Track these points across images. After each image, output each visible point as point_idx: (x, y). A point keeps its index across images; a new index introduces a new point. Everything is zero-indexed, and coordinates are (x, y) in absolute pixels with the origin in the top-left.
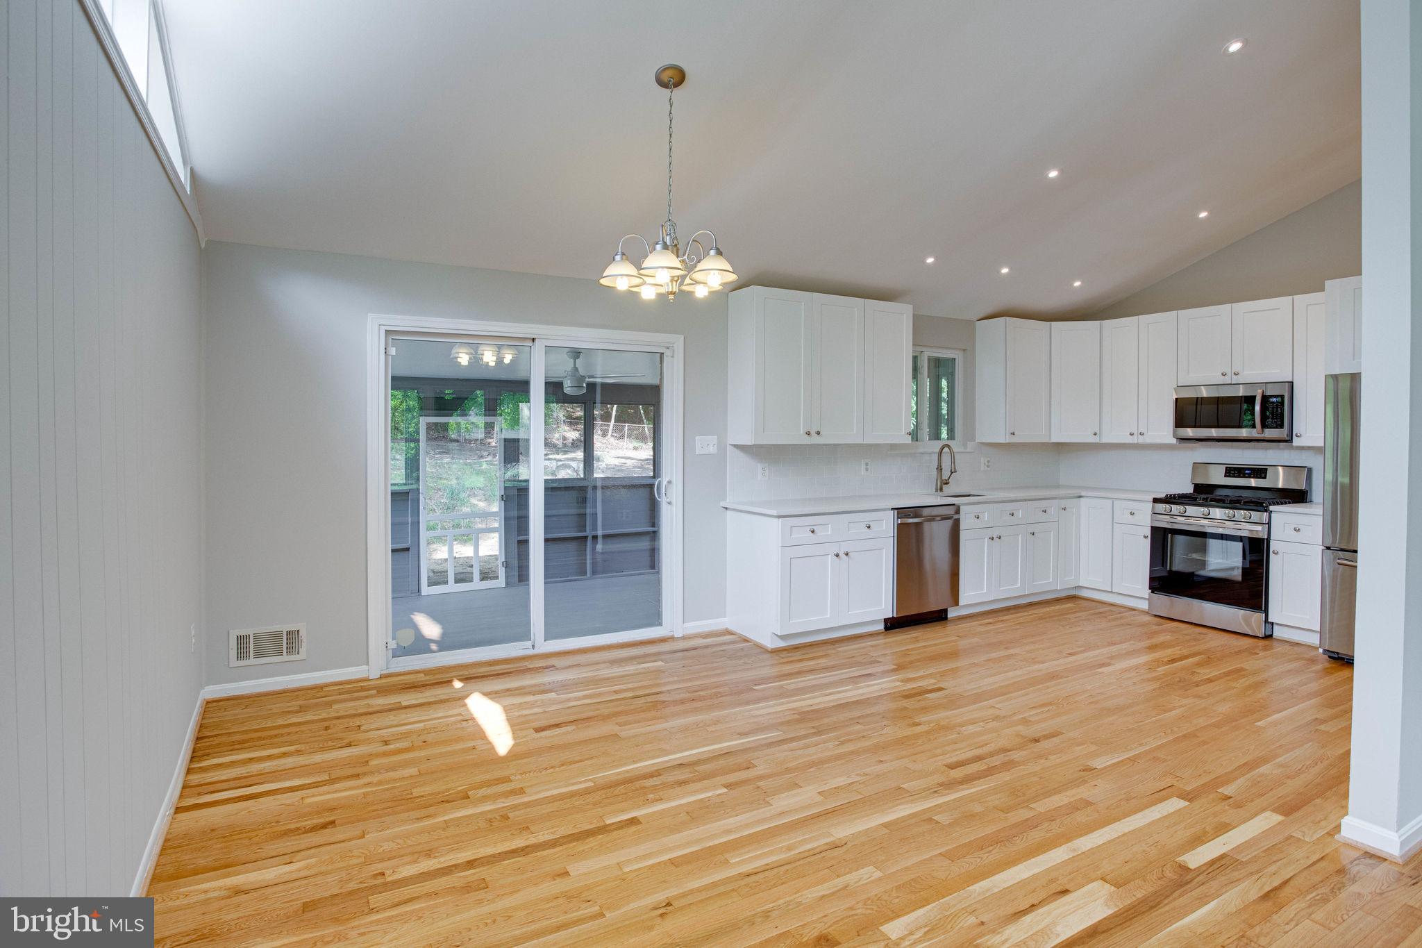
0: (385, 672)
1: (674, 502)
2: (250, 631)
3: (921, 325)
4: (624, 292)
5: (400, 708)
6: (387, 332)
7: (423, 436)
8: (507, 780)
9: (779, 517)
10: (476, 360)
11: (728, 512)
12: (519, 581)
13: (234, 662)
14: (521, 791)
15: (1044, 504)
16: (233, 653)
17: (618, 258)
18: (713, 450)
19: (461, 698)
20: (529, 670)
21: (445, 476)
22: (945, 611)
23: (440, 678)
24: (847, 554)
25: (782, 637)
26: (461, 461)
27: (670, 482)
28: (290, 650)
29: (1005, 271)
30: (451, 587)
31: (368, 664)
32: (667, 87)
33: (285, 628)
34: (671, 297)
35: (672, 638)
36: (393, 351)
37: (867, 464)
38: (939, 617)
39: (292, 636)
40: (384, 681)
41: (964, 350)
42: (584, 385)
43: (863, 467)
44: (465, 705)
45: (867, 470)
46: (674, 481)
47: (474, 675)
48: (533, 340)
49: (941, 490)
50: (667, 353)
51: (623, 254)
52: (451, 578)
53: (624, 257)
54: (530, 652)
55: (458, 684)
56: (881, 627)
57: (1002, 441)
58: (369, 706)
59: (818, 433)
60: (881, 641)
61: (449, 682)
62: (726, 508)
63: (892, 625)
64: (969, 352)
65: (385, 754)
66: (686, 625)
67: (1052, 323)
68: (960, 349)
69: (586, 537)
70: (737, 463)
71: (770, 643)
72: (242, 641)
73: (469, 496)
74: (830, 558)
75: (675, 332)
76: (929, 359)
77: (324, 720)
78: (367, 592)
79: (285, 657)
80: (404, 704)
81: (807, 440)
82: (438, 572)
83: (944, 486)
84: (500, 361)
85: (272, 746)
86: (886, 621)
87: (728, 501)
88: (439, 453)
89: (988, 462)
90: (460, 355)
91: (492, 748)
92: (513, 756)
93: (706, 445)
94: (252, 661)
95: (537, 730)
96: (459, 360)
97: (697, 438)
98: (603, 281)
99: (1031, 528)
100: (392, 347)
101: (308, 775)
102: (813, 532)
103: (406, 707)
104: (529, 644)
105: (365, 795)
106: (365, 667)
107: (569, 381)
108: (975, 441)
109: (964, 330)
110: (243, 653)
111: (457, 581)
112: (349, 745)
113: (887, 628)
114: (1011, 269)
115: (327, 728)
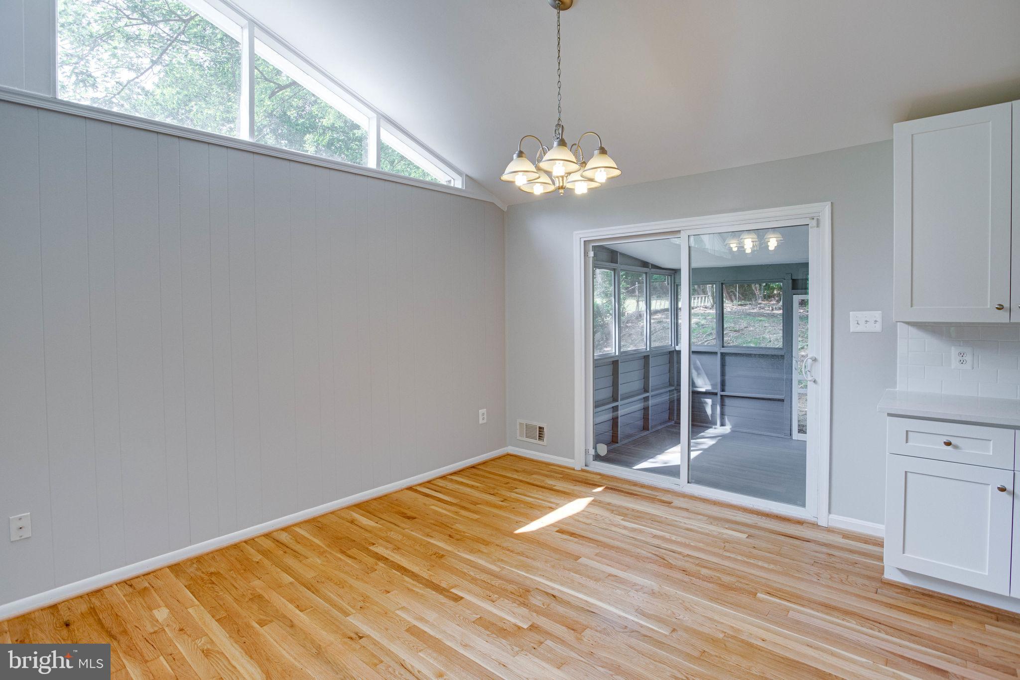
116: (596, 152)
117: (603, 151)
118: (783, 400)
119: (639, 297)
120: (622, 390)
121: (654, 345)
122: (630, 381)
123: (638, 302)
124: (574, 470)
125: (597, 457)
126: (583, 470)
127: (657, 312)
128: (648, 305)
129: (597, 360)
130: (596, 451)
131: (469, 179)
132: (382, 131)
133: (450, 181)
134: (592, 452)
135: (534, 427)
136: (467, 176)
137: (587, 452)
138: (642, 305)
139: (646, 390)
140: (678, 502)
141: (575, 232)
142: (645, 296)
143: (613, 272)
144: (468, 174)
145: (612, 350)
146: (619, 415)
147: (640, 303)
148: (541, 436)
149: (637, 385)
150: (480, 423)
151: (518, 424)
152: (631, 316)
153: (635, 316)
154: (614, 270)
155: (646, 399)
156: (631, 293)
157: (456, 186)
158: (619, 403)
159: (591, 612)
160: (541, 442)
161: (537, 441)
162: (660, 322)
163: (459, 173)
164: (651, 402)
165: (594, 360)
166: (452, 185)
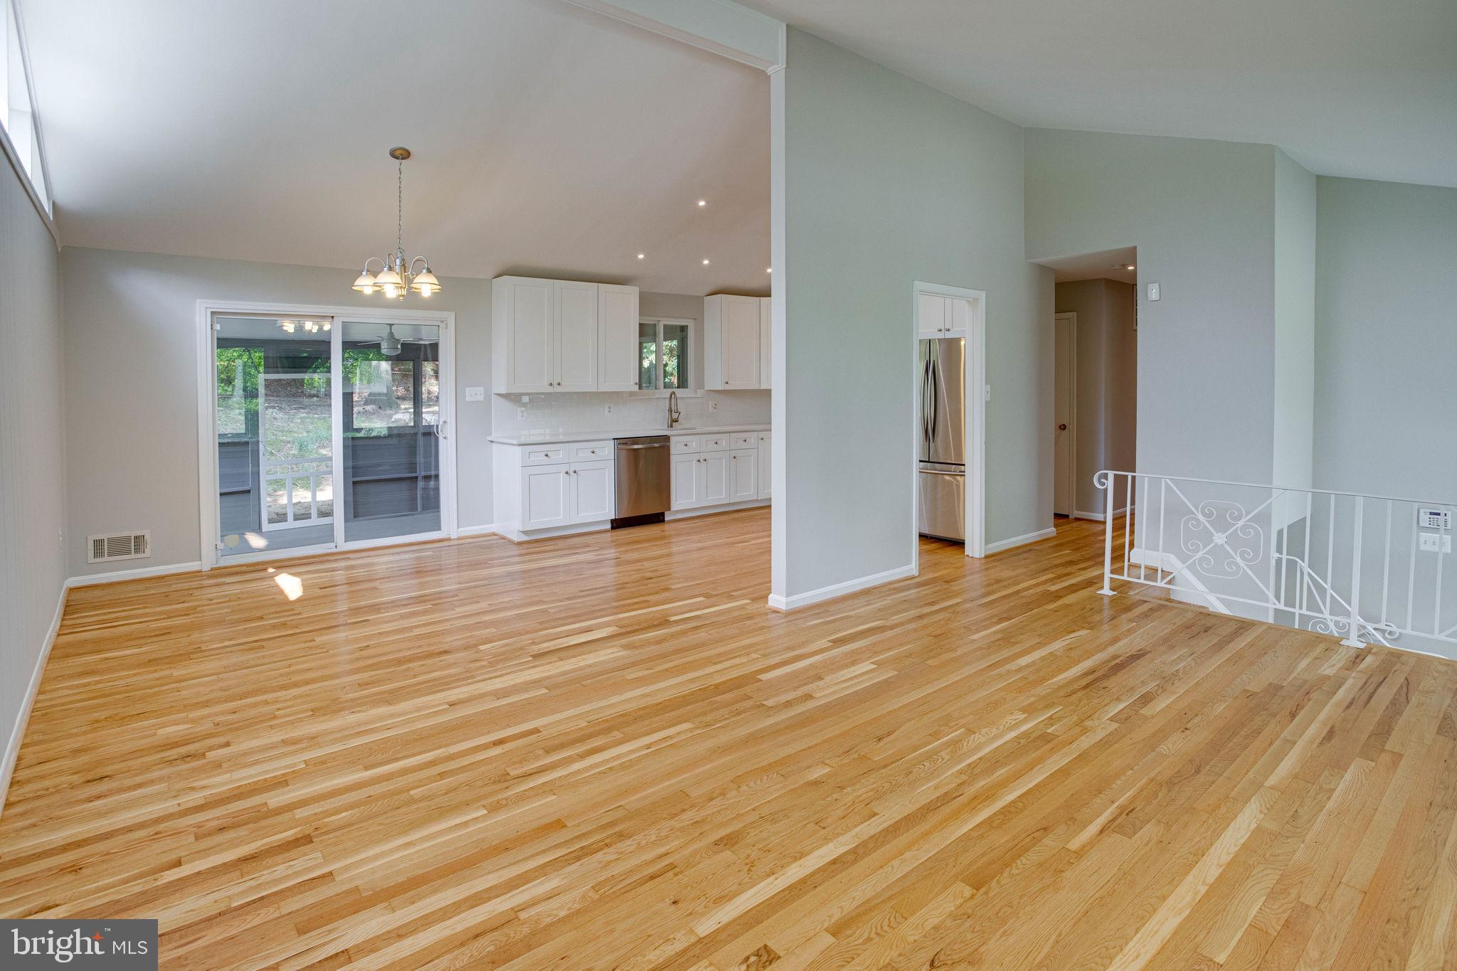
0: (213, 566)
1: (448, 436)
2: (105, 536)
3: (646, 302)
4: (372, 294)
5: (225, 584)
6: (212, 313)
7: (262, 390)
8: (293, 610)
9: (520, 445)
10: (300, 328)
11: (494, 444)
12: (355, 517)
13: (91, 559)
14: (300, 614)
15: (744, 435)
16: (91, 553)
17: (364, 273)
18: (481, 398)
19: (272, 576)
20: (328, 561)
21: (295, 430)
22: (663, 514)
23: (260, 567)
24: (575, 472)
25: (525, 533)
26: (316, 416)
27: (445, 422)
28: (137, 550)
29: (706, 262)
30: (291, 524)
31: (201, 560)
32: (398, 159)
33: (133, 534)
34: (402, 298)
35: (449, 539)
36: (218, 327)
37: (610, 408)
38: (657, 518)
39: (139, 540)
40: (213, 572)
41: (695, 319)
42: (399, 346)
43: (607, 410)
44: (274, 580)
45: (610, 412)
46: (448, 421)
47: (282, 565)
48: (333, 317)
49: (672, 426)
50: (442, 325)
51: (368, 271)
52: (290, 517)
53: (368, 273)
54: (334, 550)
55: (271, 570)
56: (609, 526)
57: (720, 388)
58: (202, 584)
59: (559, 384)
60: (609, 534)
61: (266, 569)
62: (492, 442)
63: (618, 524)
64: (699, 320)
65: (208, 605)
66: (460, 529)
67: (761, 298)
68: (692, 319)
69: (417, 478)
70: (499, 406)
71: (517, 538)
72: (98, 544)
73: (319, 447)
74: (562, 475)
75: (448, 310)
76: (665, 326)
77: (165, 592)
78: (199, 506)
79: (133, 556)
80: (227, 582)
81: (550, 390)
82: (281, 514)
83: (674, 424)
84: (321, 329)
85: (126, 606)
86: (612, 521)
87: (493, 435)
88: (295, 408)
89: (716, 405)
90: (285, 324)
91: (286, 597)
92: (299, 600)
93: (474, 394)
94: (106, 558)
95: (320, 589)
96: (285, 328)
97: (467, 389)
98: (353, 288)
99: (733, 454)
100: (217, 323)
101: (152, 616)
102: (547, 455)
103: (228, 583)
104: (332, 545)
105: (192, 622)
106: (199, 563)
107: (385, 344)
108: (704, 388)
109: (695, 304)
110: (98, 552)
111: (296, 518)
112: (184, 602)
113: (613, 528)
114: (710, 261)
115: (166, 596)
118: (249, 491)
124: (201, 571)
126: (213, 569)
135: (125, 539)
136: (53, 201)
137: (216, 547)
141: (198, 300)
151: (91, 542)
157: (49, 216)
160: (138, 556)
166: (47, 213)
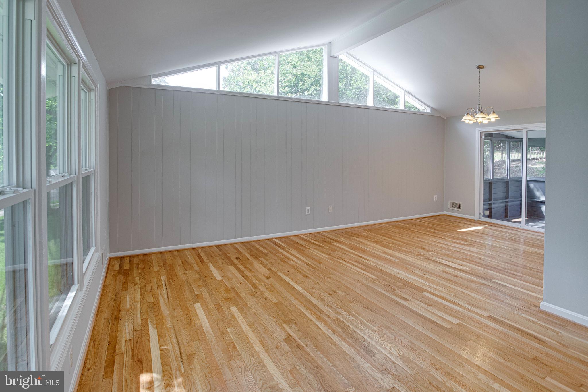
6: (481, 132)
13: (449, 207)
33: (458, 203)
39: (460, 205)
48: (523, 129)
94: (452, 208)
106: (474, 217)
116: (492, 113)
117: (494, 112)
119: (503, 151)
120: (494, 196)
121: (512, 176)
122: (498, 192)
123: (502, 154)
124: (474, 220)
125: (484, 216)
126: (478, 220)
127: (515, 161)
128: (509, 157)
129: (485, 181)
130: (484, 213)
131: (433, 109)
132: (406, 96)
133: (424, 109)
134: (482, 214)
135: (456, 204)
136: (432, 107)
137: (480, 214)
138: (505, 156)
139: (507, 198)
140: (519, 230)
141: (476, 128)
142: (507, 150)
143: (490, 141)
144: (433, 107)
145: (490, 177)
146: (492, 207)
147: (504, 155)
148: (459, 207)
149: (502, 195)
150: (435, 200)
151: (449, 202)
152: (499, 162)
153: (500, 163)
154: (491, 140)
155: (507, 202)
156: (498, 149)
157: (427, 112)
158: (492, 202)
159: (487, 244)
160: (459, 210)
161: (458, 209)
162: (517, 167)
163: (429, 106)
164: (509, 204)
165: (484, 180)
166: (425, 111)
